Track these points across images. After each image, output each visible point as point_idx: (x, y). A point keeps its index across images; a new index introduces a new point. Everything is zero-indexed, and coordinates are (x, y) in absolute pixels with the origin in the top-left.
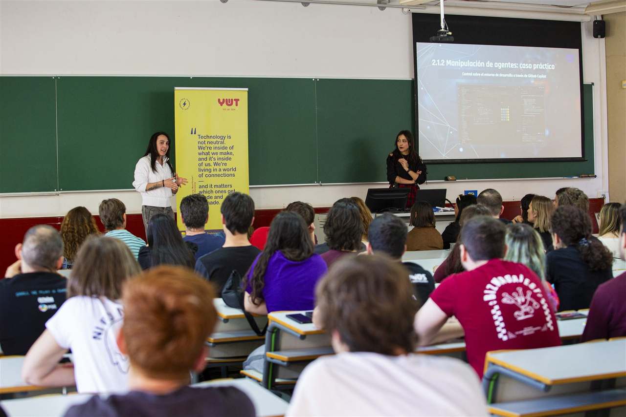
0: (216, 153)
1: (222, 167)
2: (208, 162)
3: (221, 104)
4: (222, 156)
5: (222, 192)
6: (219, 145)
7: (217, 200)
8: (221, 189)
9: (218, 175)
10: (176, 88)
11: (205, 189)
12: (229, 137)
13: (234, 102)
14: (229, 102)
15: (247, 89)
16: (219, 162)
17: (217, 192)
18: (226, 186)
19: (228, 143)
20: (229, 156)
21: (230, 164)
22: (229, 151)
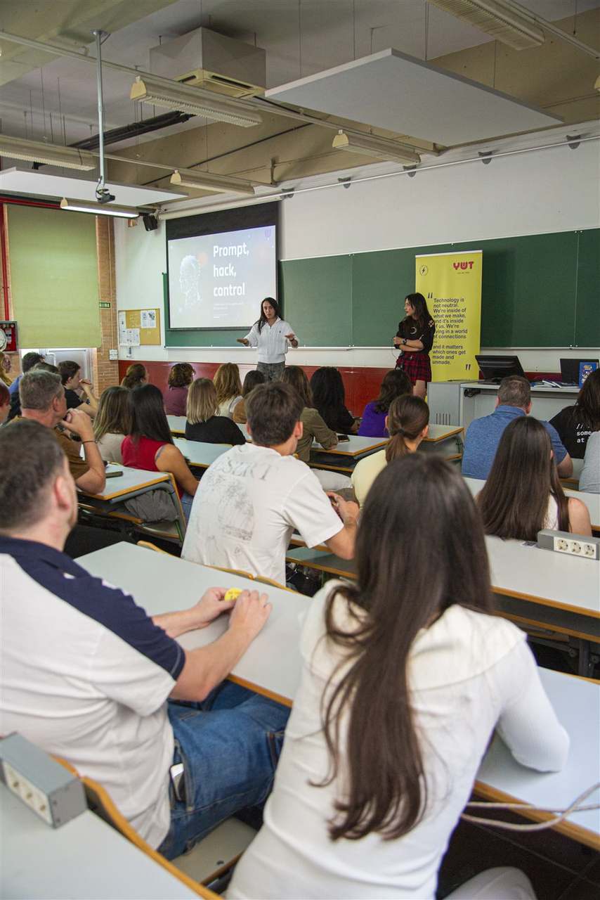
0: (450, 316)
1: (454, 329)
2: (442, 324)
3: (456, 268)
4: (455, 319)
5: (453, 352)
6: (453, 308)
7: (448, 360)
8: (452, 350)
9: (451, 337)
10: (417, 256)
11: (438, 350)
12: (463, 300)
13: (469, 265)
14: (464, 266)
15: (481, 251)
16: (452, 324)
17: (448, 352)
18: (457, 347)
19: (461, 305)
20: (462, 318)
21: (462, 326)
22: (462, 313)
